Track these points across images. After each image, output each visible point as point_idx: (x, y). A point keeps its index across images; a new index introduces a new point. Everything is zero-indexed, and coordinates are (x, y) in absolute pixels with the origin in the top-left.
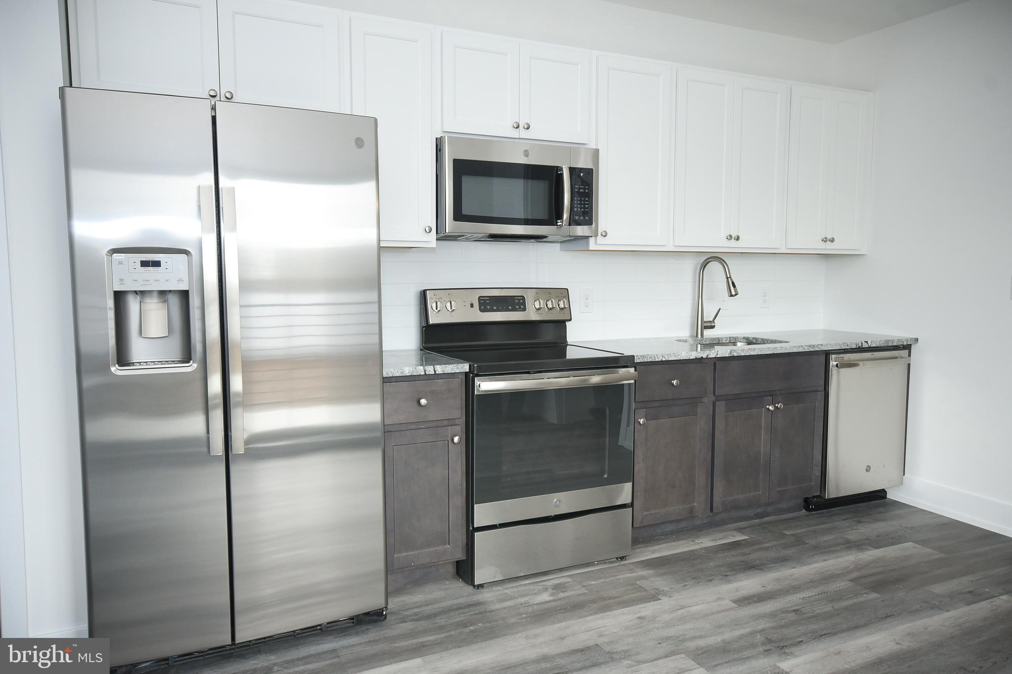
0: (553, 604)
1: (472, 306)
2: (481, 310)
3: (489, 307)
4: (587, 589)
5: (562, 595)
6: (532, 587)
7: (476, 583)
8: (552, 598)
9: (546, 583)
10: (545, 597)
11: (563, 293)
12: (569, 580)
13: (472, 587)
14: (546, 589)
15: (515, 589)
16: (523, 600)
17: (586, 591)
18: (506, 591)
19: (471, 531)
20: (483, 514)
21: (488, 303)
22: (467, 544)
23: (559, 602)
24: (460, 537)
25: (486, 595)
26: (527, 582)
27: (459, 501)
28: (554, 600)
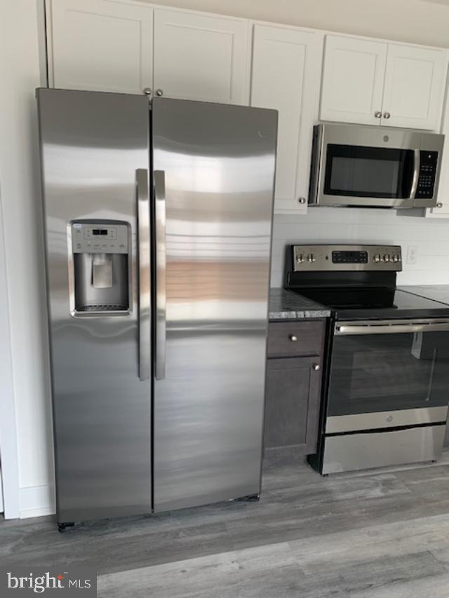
0: (385, 500)
1: (327, 258)
2: (334, 262)
3: (339, 259)
4: (410, 489)
5: (391, 492)
6: (366, 480)
7: (323, 473)
8: (383, 494)
9: (375, 478)
10: (377, 492)
11: (397, 250)
12: (394, 477)
13: (319, 474)
14: (377, 485)
15: (352, 481)
16: (361, 493)
17: (409, 491)
18: (346, 482)
19: (322, 436)
20: (333, 424)
21: (339, 257)
22: (318, 444)
23: (390, 499)
24: (313, 438)
25: (330, 484)
26: (361, 475)
27: (315, 412)
28: (385, 497)
